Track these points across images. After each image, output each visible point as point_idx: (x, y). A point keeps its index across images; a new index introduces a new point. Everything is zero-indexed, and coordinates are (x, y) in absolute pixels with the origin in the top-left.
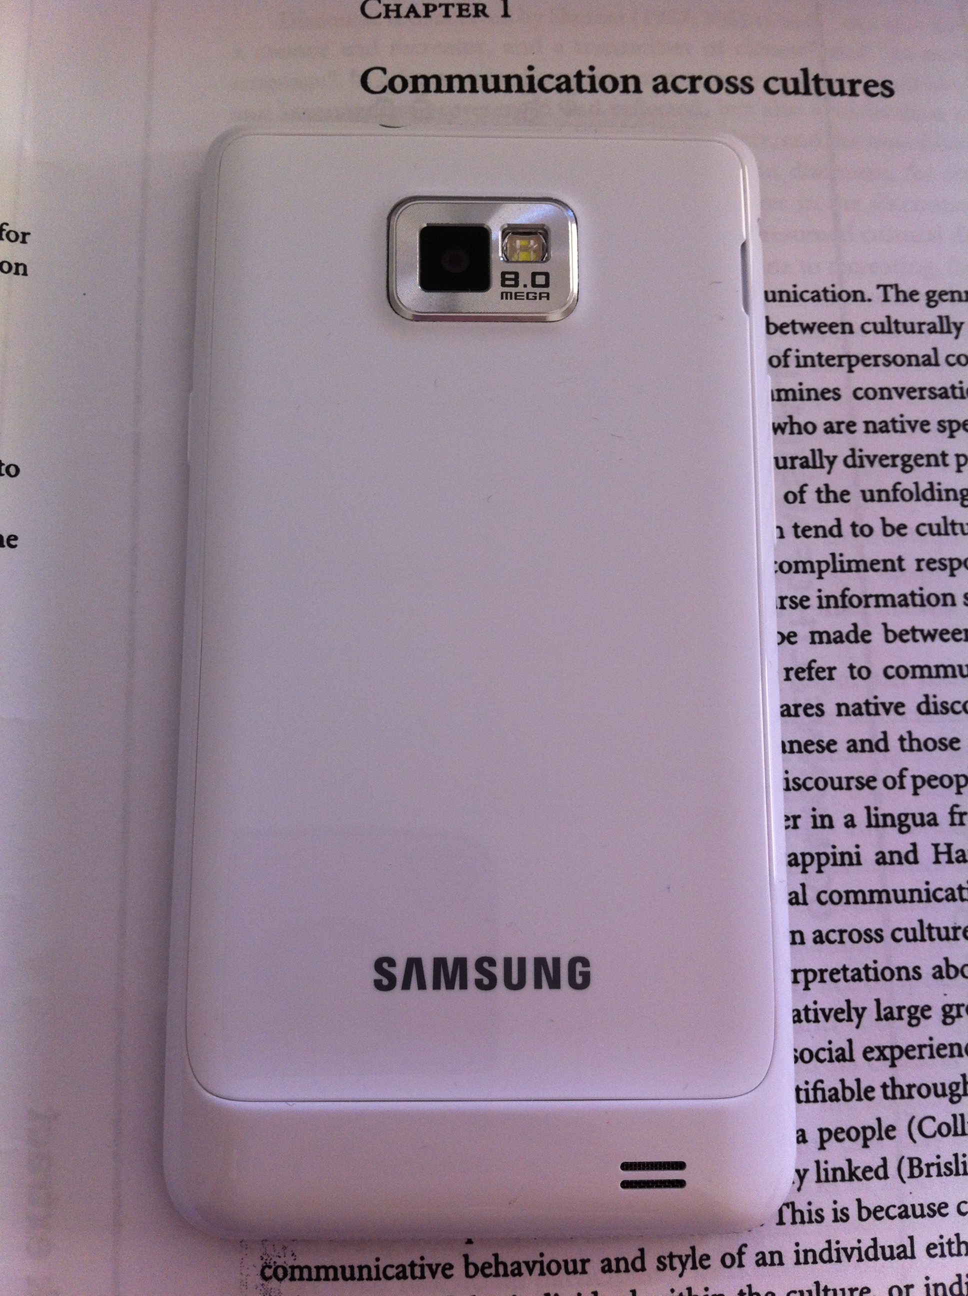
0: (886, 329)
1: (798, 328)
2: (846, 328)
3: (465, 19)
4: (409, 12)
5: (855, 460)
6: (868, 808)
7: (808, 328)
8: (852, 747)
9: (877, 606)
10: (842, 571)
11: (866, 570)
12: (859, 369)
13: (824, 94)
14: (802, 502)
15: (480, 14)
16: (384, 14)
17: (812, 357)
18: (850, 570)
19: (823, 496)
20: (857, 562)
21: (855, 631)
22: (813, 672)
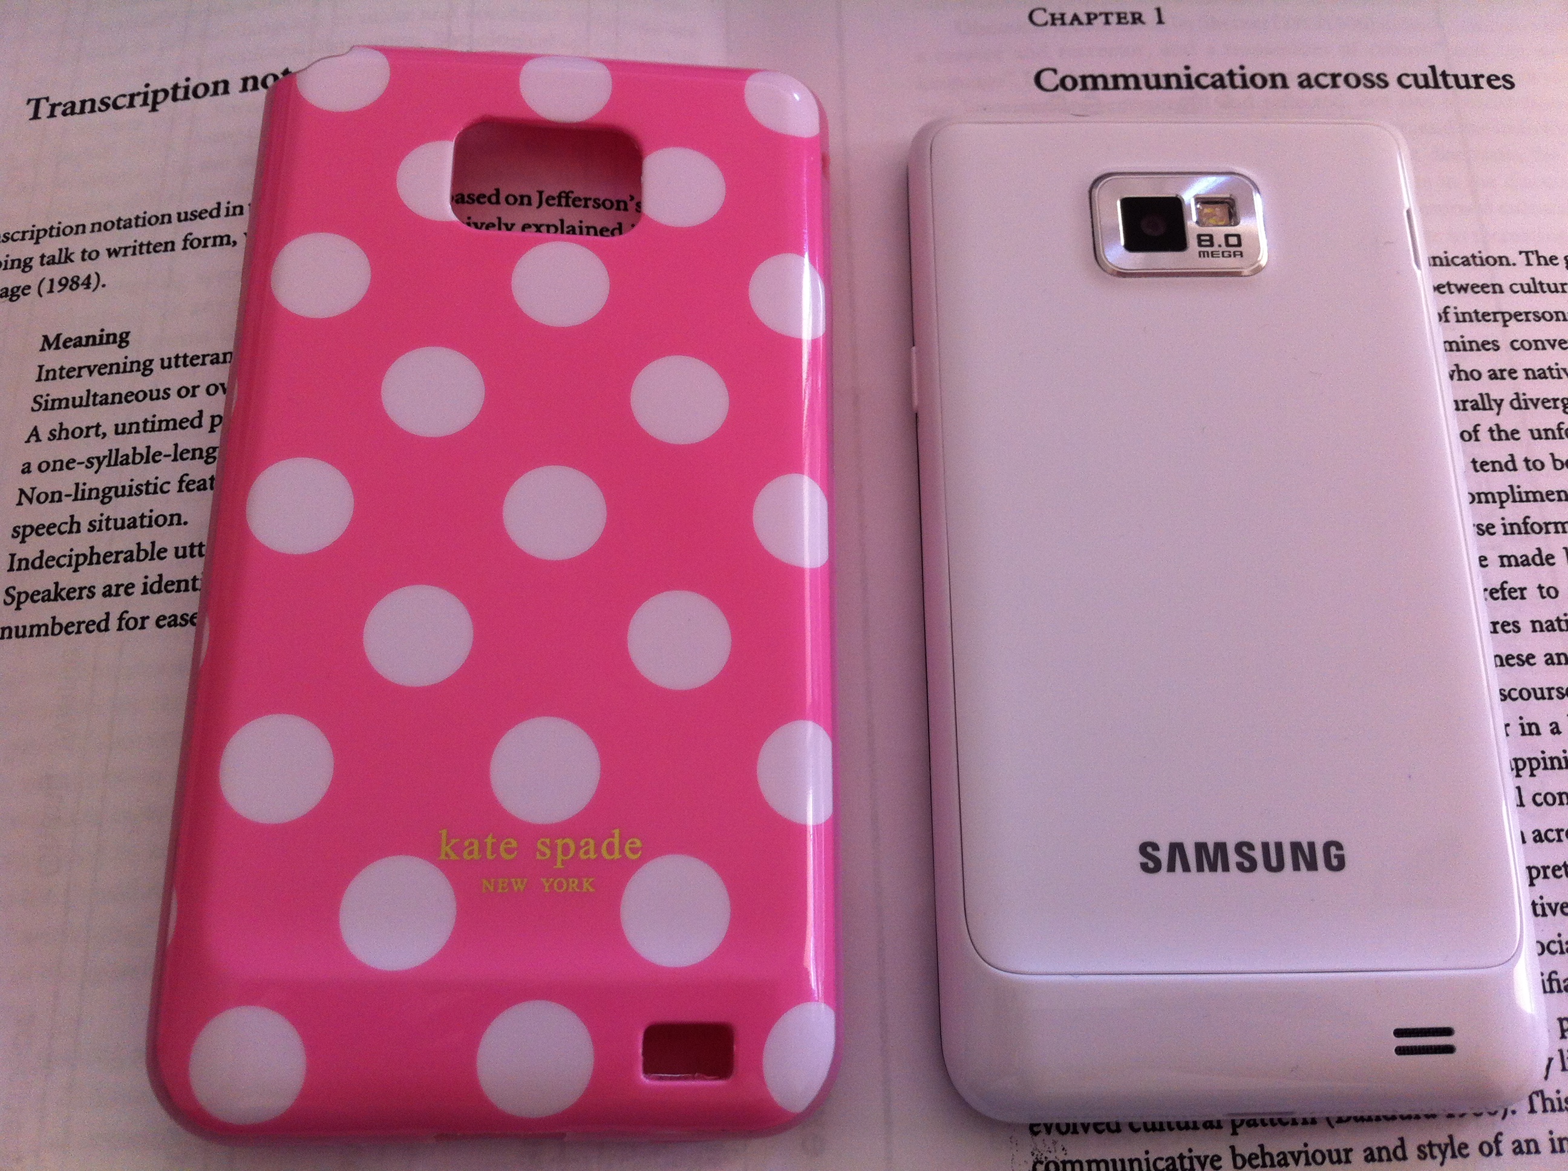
0: (1533, 289)
1: (1453, 288)
2: (1497, 289)
3: (1125, 26)
4: (1073, 20)
5: (1520, 403)
7: (1462, 289)
8: (1550, 660)
9: (1557, 532)
10: (1521, 501)
11: (1542, 500)
12: (1512, 323)
13: (1452, 87)
14: (1477, 440)
15: (1137, 21)
16: (1050, 21)
17: (1470, 314)
18: (1528, 500)
19: (1496, 435)
20: (1534, 493)
21: (1540, 554)
22: (1506, 592)
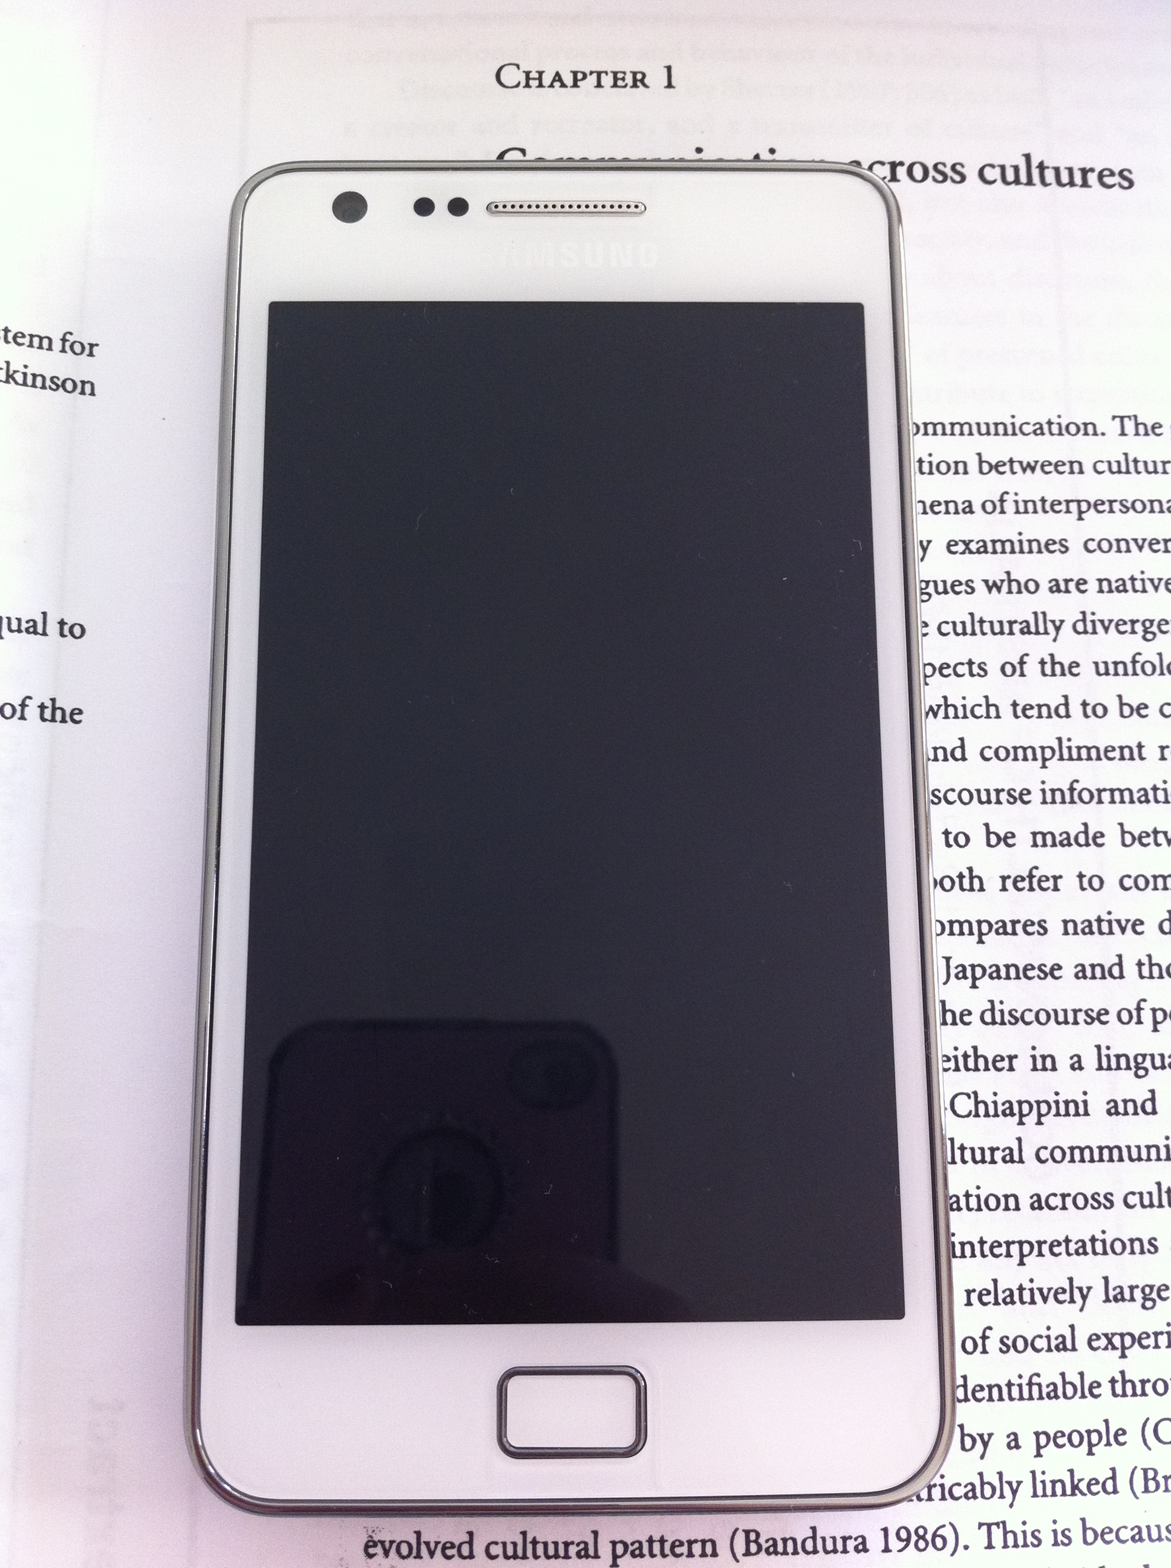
0: (1123, 469)
1: (1017, 467)
2: (1076, 467)
3: (621, 90)
4: (554, 80)
5: (1086, 626)
6: (1099, 1047)
7: (1029, 467)
8: (1081, 973)
9: (1113, 802)
10: (1071, 759)
11: (1099, 758)
12: (1090, 516)
13: (1050, 184)
14: (1022, 675)
15: (639, 84)
16: (523, 83)
17: (1034, 502)
18: (1080, 758)
19: (1048, 669)
20: (1089, 749)
21: (1086, 832)
22: (1035, 881)
